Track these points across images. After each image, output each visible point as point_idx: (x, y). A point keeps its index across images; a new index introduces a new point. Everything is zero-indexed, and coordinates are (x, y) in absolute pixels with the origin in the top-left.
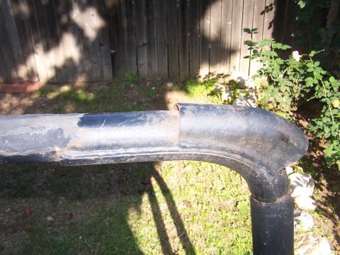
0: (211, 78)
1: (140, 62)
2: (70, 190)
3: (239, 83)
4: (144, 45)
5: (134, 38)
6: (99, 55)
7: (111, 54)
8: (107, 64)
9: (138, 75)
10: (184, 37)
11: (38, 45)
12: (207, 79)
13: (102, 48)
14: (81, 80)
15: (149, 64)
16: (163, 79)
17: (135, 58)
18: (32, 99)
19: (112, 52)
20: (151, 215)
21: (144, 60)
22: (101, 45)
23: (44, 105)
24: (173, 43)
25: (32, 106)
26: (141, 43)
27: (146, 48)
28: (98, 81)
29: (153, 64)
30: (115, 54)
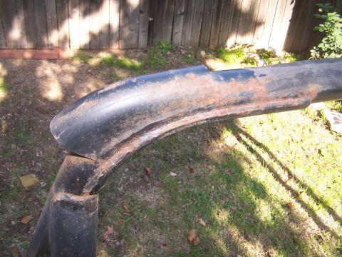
0: (237, 47)
1: (176, 31)
2: (175, 148)
3: (270, 52)
4: (181, 14)
5: (173, 7)
6: (137, 22)
7: (149, 21)
8: (144, 31)
9: (172, 43)
10: (219, 8)
11: (75, 10)
12: (233, 49)
13: (142, 15)
14: (116, 48)
15: (184, 33)
16: (194, 47)
17: (171, 27)
18: (73, 66)
19: (150, 19)
20: (259, 164)
21: (179, 29)
22: (141, 12)
23: (89, 71)
24: (209, 13)
25: (77, 73)
26: (179, 13)
27: (183, 16)
28: (132, 49)
29: (187, 33)
30: (153, 21)
